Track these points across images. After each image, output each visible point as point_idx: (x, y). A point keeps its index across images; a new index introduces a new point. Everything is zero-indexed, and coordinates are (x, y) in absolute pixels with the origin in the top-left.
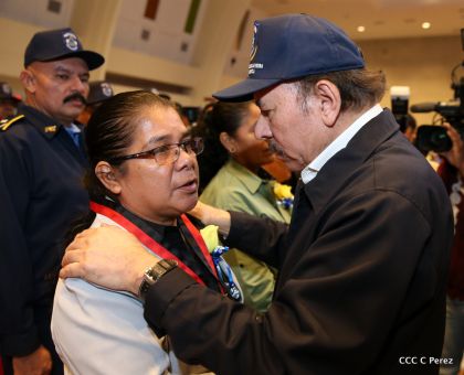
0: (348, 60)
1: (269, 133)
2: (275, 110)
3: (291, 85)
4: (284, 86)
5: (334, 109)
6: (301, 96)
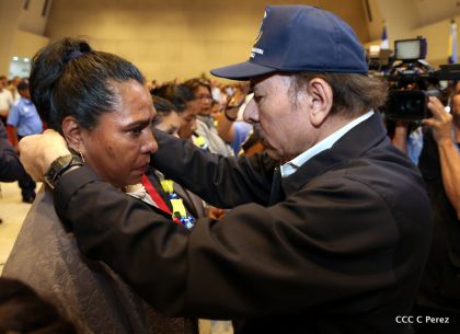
5: (323, 110)
6: (293, 89)
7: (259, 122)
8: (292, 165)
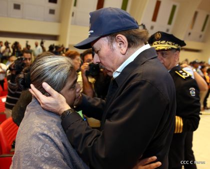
0: (130, 25)
1: (99, 61)
2: (100, 50)
3: (105, 38)
4: (103, 39)
5: (125, 47)
6: (110, 43)
7: (101, 62)
8: (117, 72)
